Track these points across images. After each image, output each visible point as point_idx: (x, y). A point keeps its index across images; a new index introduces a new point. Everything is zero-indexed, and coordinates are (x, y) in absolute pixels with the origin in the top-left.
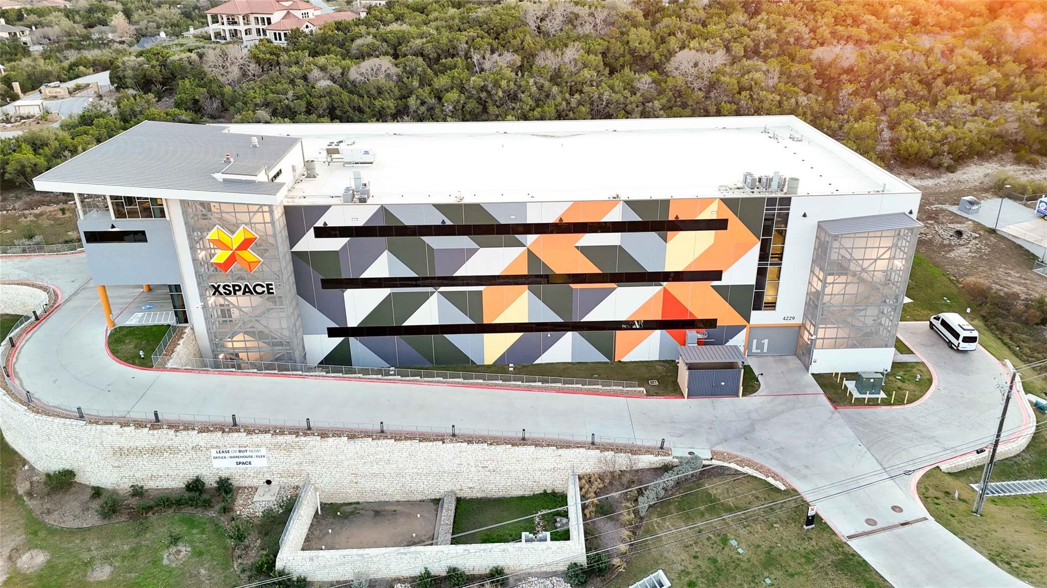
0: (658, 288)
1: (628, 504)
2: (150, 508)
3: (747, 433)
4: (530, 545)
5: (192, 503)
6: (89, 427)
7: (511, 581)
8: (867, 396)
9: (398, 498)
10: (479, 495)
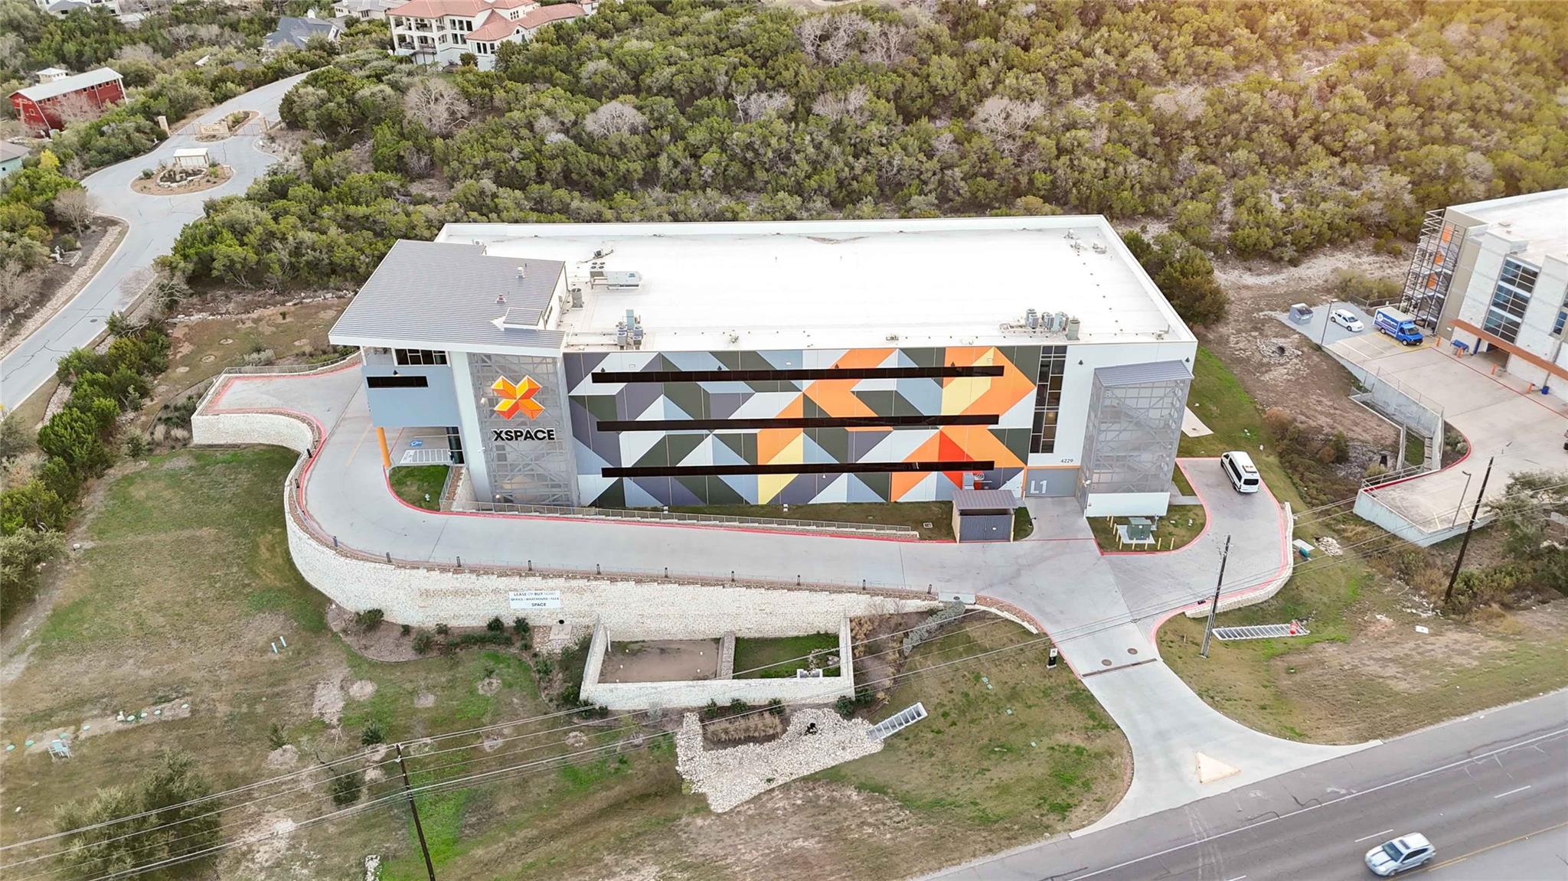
0: (936, 431)
1: (894, 645)
2: (457, 645)
3: (1011, 580)
4: (804, 680)
5: (492, 640)
6: (398, 571)
7: (788, 711)
8: (1134, 542)
9: (680, 637)
10: (757, 635)
